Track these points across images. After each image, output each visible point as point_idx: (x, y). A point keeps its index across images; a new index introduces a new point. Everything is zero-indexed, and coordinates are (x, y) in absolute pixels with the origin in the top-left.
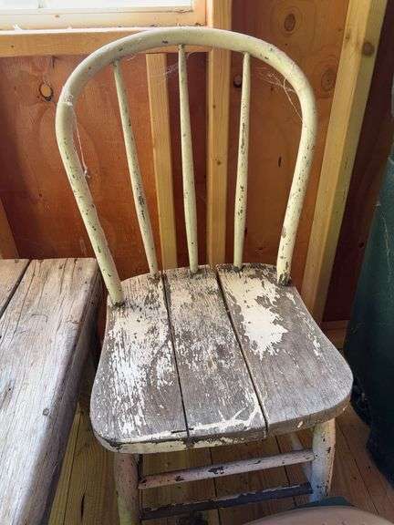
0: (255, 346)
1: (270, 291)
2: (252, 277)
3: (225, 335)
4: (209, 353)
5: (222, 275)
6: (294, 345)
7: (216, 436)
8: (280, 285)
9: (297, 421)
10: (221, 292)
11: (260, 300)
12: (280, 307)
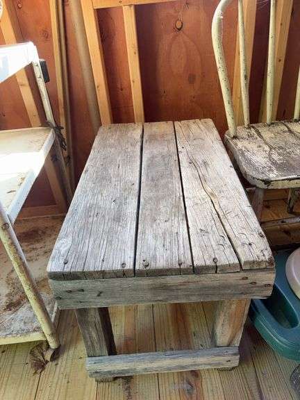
5: (288, 124)
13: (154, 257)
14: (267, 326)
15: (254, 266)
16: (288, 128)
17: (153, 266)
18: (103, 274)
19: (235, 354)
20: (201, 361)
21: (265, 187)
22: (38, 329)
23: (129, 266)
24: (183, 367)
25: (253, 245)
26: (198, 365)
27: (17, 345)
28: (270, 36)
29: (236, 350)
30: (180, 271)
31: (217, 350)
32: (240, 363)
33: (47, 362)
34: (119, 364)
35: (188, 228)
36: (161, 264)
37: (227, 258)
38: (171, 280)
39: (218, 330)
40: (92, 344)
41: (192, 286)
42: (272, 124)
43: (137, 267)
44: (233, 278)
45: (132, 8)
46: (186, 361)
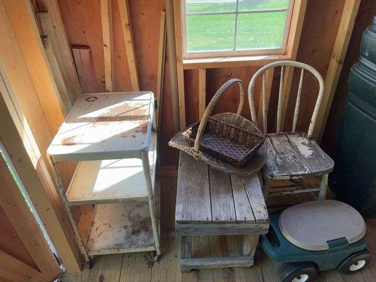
0: (304, 156)
1: (306, 141)
2: (299, 136)
3: (294, 153)
4: (290, 157)
5: (288, 136)
6: (316, 155)
7: (298, 175)
8: (309, 139)
9: (319, 172)
10: (289, 141)
11: (303, 143)
12: (310, 145)
13: (220, 216)
14: (267, 247)
15: (261, 221)
16: (288, 138)
17: (220, 220)
18: (199, 222)
19: (252, 260)
20: (235, 262)
21: (271, 178)
22: (153, 245)
23: (210, 219)
24: (226, 265)
25: (261, 213)
26: (234, 264)
27: (136, 253)
28: (280, 90)
29: (253, 258)
30: (231, 222)
31: (243, 258)
32: (254, 264)
33: (154, 262)
34: (196, 263)
35: (234, 202)
36: (223, 219)
37: (250, 218)
38: (226, 226)
39: (245, 248)
40: (185, 252)
41: (235, 228)
42: (280, 134)
43: (213, 220)
44: (252, 226)
45: (205, 70)
46: (228, 262)
